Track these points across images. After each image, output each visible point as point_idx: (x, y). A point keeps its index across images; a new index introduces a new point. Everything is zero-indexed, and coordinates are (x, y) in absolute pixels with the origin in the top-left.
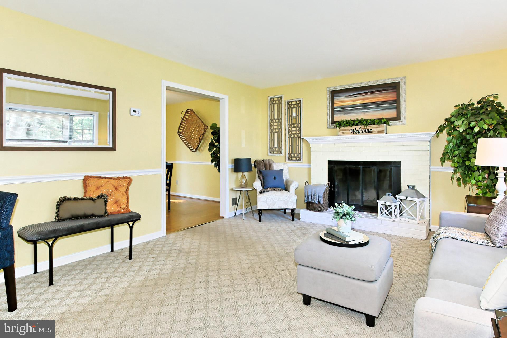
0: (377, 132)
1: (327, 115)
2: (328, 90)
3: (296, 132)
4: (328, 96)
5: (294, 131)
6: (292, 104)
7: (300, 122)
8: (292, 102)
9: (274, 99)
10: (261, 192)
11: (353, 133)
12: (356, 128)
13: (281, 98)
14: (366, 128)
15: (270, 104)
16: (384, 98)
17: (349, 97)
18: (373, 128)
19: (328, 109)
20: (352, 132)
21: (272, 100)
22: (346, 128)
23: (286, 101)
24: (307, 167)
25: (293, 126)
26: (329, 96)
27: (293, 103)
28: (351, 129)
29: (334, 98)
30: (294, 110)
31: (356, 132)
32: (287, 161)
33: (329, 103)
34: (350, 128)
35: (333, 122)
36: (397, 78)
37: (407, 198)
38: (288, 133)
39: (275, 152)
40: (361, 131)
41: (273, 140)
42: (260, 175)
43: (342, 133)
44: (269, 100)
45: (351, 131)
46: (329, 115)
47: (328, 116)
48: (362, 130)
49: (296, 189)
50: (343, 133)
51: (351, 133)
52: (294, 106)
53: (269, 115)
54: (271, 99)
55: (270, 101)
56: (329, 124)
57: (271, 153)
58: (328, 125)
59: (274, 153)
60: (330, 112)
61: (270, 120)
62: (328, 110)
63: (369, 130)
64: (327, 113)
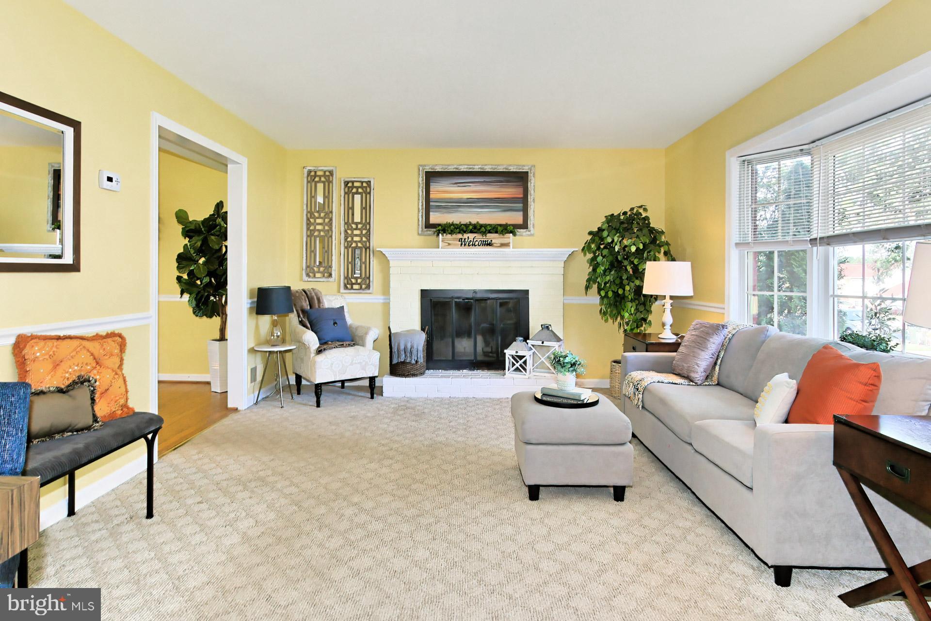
0: (499, 245)
1: (419, 211)
2: (421, 169)
3: (362, 239)
4: (421, 179)
5: (356, 235)
6: (353, 187)
7: (368, 221)
8: (353, 182)
9: (315, 172)
10: (319, 351)
11: (465, 245)
12: (468, 237)
13: (331, 173)
14: (484, 237)
15: (308, 182)
16: (505, 193)
17: (455, 185)
18: (494, 238)
19: (420, 201)
20: (463, 243)
21: (313, 174)
22: (454, 236)
23: (342, 180)
24: (382, 301)
25: (354, 226)
26: (422, 180)
27: (356, 184)
28: (462, 239)
29: (431, 184)
30: (357, 198)
31: (469, 244)
32: (342, 290)
33: (423, 192)
34: (460, 236)
35: (428, 225)
36: (524, 166)
37: (543, 343)
38: (346, 240)
39: (318, 275)
40: (477, 243)
41: (313, 252)
42: (304, 319)
43: (447, 244)
44: (306, 175)
45: (461, 241)
46: (422, 213)
47: (420, 214)
48: (478, 240)
49: (374, 341)
50: (449, 244)
51: (461, 244)
52: (357, 190)
53: (305, 202)
54: (310, 172)
55: (308, 176)
56: (422, 228)
57: (308, 275)
58: (420, 229)
59: (315, 276)
60: (424, 207)
61: (308, 212)
62: (420, 204)
63: (488, 241)
64: (419, 209)
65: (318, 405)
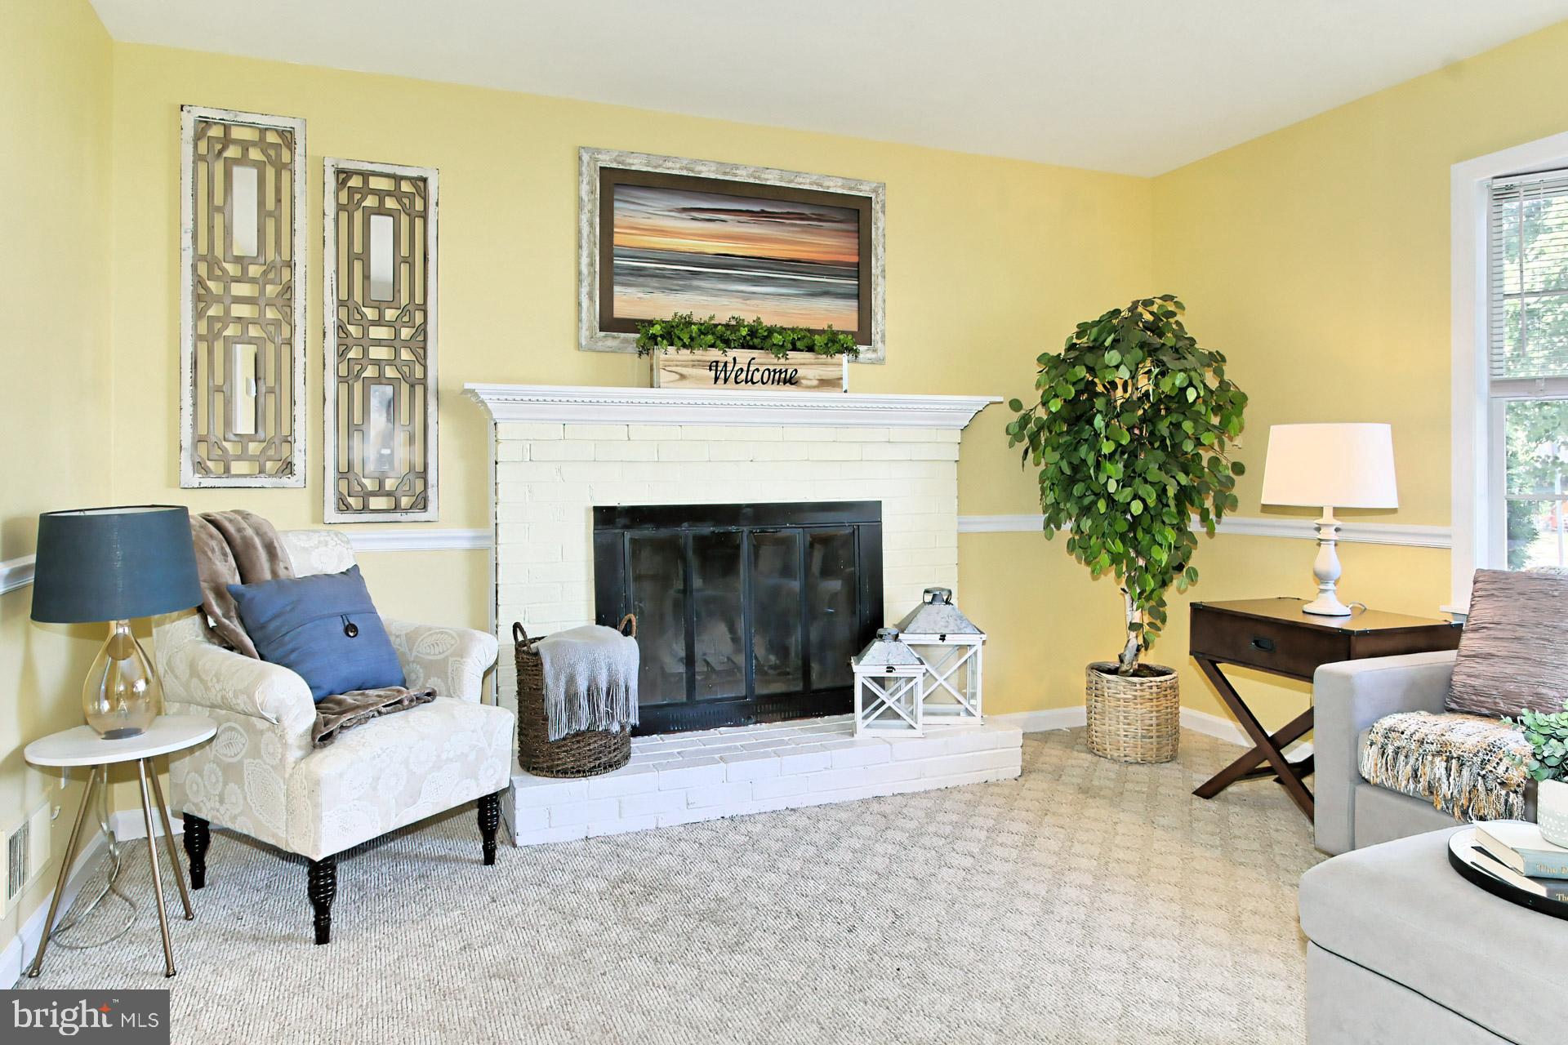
0: (815, 383)
1: (580, 281)
2: (586, 158)
3: (397, 353)
4: (585, 188)
5: (378, 343)
6: (366, 191)
7: (419, 300)
8: (365, 175)
9: (227, 128)
10: (322, 738)
11: (726, 380)
12: (735, 359)
13: (287, 137)
14: (782, 361)
15: (198, 158)
16: (818, 249)
17: (684, 215)
18: (801, 364)
19: (585, 253)
20: (720, 374)
21: (216, 132)
22: (699, 354)
23: (328, 163)
24: (466, 545)
25: (370, 313)
26: (590, 190)
27: (375, 183)
28: (717, 362)
29: (617, 204)
30: (381, 227)
31: (736, 377)
32: (331, 514)
33: (591, 225)
34: (715, 354)
35: (610, 323)
36: (860, 182)
37: (943, 638)
38: (341, 355)
39: (237, 467)
40: (757, 377)
41: (224, 391)
42: (224, 624)
43: (677, 377)
44: (189, 132)
45: (716, 370)
46: (591, 285)
47: (585, 290)
48: (762, 369)
49: (487, 673)
50: (683, 377)
51: (716, 379)
52: (382, 202)
53: (188, 224)
54: (205, 123)
55: (197, 138)
56: (590, 328)
57: (200, 467)
58: (585, 333)
59: (227, 470)
60: (598, 269)
61: (198, 258)
62: (585, 260)
63: (786, 371)
64: (580, 273)
65: (322, 937)
